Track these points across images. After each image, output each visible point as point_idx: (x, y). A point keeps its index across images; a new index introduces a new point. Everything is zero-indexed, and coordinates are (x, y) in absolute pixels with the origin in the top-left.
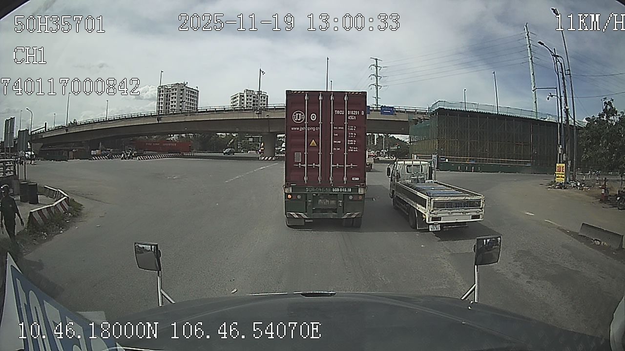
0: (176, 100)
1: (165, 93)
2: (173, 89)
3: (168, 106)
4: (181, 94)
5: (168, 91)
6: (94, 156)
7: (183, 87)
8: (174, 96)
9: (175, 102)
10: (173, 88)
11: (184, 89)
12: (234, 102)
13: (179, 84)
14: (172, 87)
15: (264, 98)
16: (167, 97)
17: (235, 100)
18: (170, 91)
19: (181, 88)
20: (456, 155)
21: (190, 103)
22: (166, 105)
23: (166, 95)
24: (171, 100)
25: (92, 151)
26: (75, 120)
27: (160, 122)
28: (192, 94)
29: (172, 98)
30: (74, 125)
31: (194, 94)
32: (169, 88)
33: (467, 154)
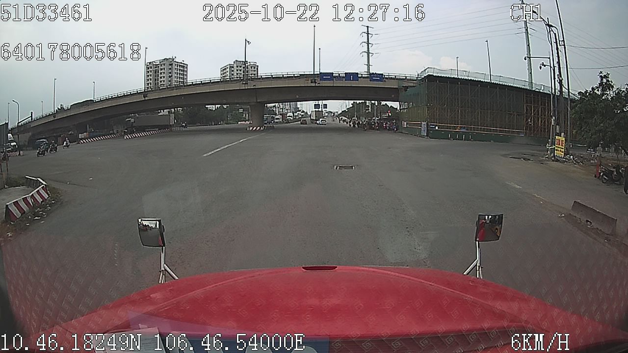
0: (165, 75)
1: (153, 69)
2: (161, 65)
3: (157, 82)
4: (170, 69)
5: (156, 67)
6: (82, 139)
7: (171, 62)
8: (163, 71)
9: (164, 77)
10: (162, 63)
11: (172, 64)
12: (224, 73)
13: (167, 59)
14: (160, 62)
15: (254, 68)
16: (155, 73)
17: (225, 71)
18: (158, 67)
19: (170, 62)
20: (446, 122)
21: (179, 77)
22: (155, 81)
23: (154, 71)
24: (159, 76)
25: (80, 135)
26: (61, 105)
27: (146, 99)
28: (181, 68)
29: (161, 73)
30: (62, 109)
31: (183, 67)
32: (157, 64)
33: (458, 122)
